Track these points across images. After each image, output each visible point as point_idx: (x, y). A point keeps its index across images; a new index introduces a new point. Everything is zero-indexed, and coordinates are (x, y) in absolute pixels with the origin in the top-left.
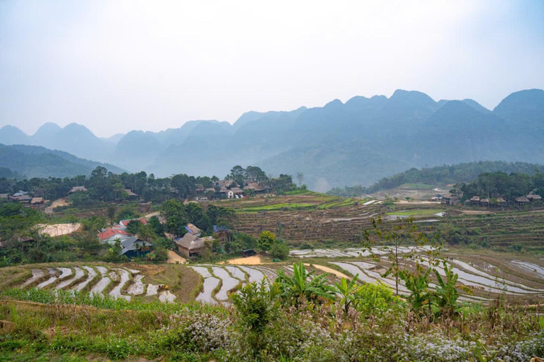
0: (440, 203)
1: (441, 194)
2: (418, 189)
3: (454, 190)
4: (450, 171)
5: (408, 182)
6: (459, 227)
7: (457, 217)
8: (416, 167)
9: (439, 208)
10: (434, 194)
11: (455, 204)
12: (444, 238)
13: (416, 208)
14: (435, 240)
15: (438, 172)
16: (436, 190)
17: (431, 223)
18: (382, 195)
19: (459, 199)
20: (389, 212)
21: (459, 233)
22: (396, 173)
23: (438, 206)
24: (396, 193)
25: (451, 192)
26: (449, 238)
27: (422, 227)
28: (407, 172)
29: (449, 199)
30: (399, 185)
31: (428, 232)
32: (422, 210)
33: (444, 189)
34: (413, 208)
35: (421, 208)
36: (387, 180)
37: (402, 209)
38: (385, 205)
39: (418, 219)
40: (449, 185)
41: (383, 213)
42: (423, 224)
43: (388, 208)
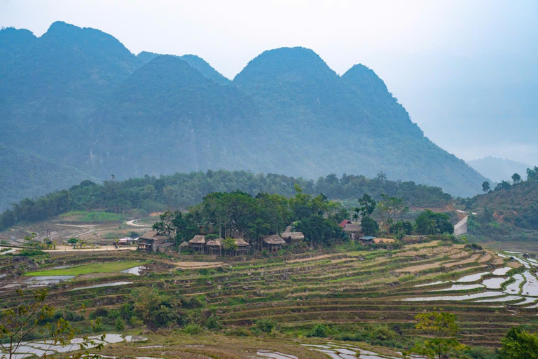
0: (134, 249)
1: (137, 231)
2: (94, 223)
3: (162, 224)
4: (157, 187)
5: (78, 208)
6: (168, 293)
7: (166, 275)
8: (94, 179)
9: (133, 259)
10: (125, 232)
11: (162, 250)
12: (140, 317)
13: (88, 260)
14: (123, 322)
15: (135, 190)
16: (130, 223)
17: (116, 289)
18: (20, 235)
19: (170, 240)
20: (32, 270)
21: (168, 306)
22: (52, 190)
23: (132, 256)
24: (49, 231)
25: (155, 227)
26: (150, 315)
27: (98, 298)
28: (74, 188)
29: (151, 241)
30: (56, 214)
31: (111, 307)
32: (100, 264)
33: (145, 221)
34: (82, 261)
35: (99, 260)
36: (32, 204)
37: (61, 264)
38: (24, 255)
39: (92, 282)
40: (154, 215)
41: (19, 274)
42: (101, 291)
43: (32, 262)
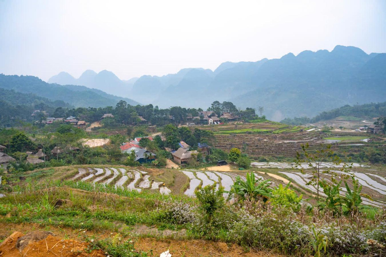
0: (365, 132)
1: (367, 125)
2: (349, 121)
3: (378, 122)
4: (376, 107)
5: (343, 115)
6: (380, 150)
7: (379, 143)
8: (350, 104)
9: (365, 136)
10: (362, 125)
11: (378, 133)
12: (368, 158)
13: (347, 135)
14: (360, 159)
15: (366, 108)
16: (364, 121)
17: (358, 147)
18: (322, 124)
19: (381, 129)
20: (326, 137)
21: (380, 155)
22: (334, 108)
23: (365, 134)
24: (332, 123)
25: (375, 123)
26: (371, 158)
27: (350, 149)
28: (342, 107)
29: (373, 129)
30: (335, 117)
31: (355, 153)
32: (351, 137)
33: (371, 121)
34: (344, 135)
35: (351, 135)
36: (326, 113)
37: (336, 136)
38: (323, 132)
39: (348, 143)
40: (375, 118)
41: (321, 138)
42: (352, 147)
43: (326, 134)
